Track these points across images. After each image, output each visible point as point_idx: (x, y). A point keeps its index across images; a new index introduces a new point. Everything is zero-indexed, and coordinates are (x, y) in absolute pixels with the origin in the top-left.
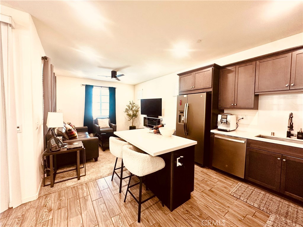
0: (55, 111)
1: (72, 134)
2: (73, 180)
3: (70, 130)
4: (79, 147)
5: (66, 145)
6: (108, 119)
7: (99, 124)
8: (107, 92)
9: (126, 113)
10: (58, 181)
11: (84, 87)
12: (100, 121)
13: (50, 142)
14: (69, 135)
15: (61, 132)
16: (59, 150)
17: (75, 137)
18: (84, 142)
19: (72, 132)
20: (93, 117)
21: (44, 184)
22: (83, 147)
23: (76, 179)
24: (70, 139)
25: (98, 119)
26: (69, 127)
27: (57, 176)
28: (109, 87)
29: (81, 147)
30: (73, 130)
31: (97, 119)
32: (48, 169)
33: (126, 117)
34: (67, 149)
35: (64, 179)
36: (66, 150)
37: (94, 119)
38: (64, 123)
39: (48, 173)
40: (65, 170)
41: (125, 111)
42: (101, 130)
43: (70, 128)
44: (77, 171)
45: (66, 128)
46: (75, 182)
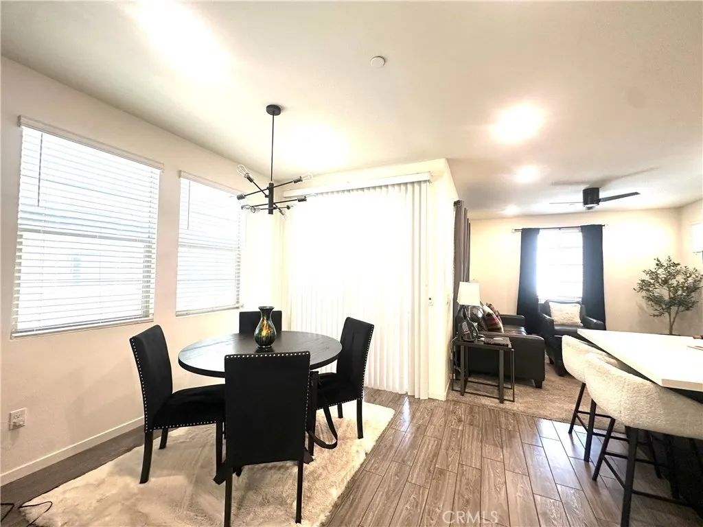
0: (467, 280)
1: (494, 322)
2: (491, 399)
3: (489, 315)
4: (503, 345)
5: (482, 337)
6: (579, 306)
7: (552, 314)
8: (577, 238)
9: (644, 293)
10: (469, 391)
11: (519, 234)
12: (554, 308)
13: (461, 326)
14: (488, 323)
15: (475, 315)
16: (473, 342)
17: (499, 329)
18: (512, 339)
19: (493, 319)
20: (539, 298)
21: (453, 387)
22: (510, 346)
23: (497, 401)
24: (489, 330)
25: (550, 304)
26: (488, 310)
27: (469, 384)
28: (582, 227)
29: (507, 345)
30: (494, 316)
31: (547, 303)
32: (457, 368)
33: (645, 306)
34: (485, 343)
35: (478, 392)
36: (482, 343)
37: (542, 301)
38: (481, 303)
39: (457, 373)
40: (480, 381)
41: (637, 287)
42: (556, 328)
43: (491, 312)
44: (499, 390)
45: (483, 311)
46: (495, 404)
